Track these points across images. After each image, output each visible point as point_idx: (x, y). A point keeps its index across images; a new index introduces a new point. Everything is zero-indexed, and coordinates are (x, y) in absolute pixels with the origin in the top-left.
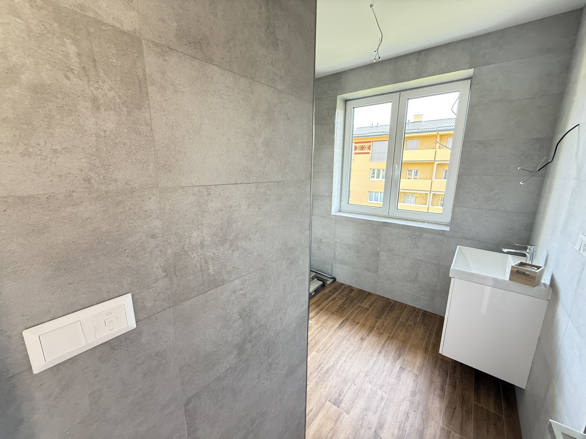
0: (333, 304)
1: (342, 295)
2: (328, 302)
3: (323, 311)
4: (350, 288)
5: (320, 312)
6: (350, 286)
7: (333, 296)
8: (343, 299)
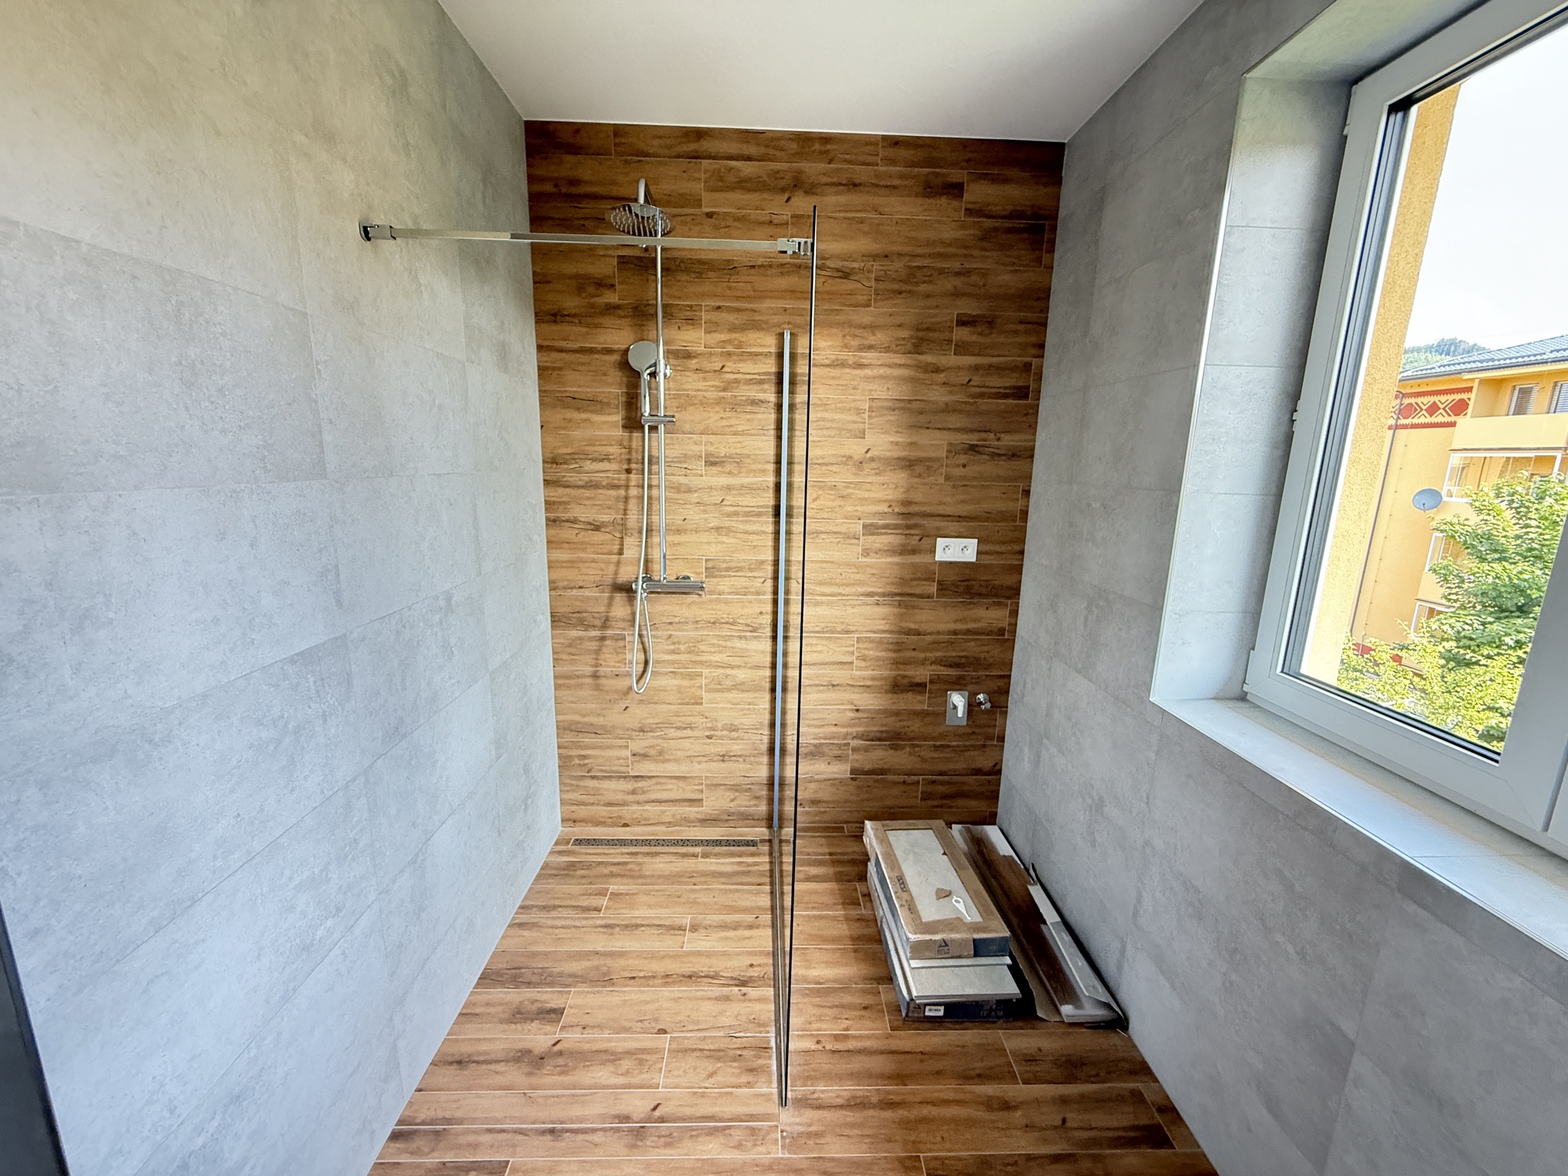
0: (970, 1123)
1: (1064, 1121)
2: (960, 1096)
3: (888, 1114)
4: (1159, 1119)
5: (871, 1112)
6: (1169, 1109)
7: (1017, 1091)
8: (1045, 1141)
